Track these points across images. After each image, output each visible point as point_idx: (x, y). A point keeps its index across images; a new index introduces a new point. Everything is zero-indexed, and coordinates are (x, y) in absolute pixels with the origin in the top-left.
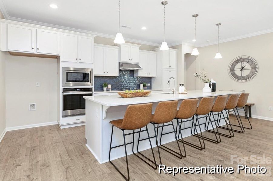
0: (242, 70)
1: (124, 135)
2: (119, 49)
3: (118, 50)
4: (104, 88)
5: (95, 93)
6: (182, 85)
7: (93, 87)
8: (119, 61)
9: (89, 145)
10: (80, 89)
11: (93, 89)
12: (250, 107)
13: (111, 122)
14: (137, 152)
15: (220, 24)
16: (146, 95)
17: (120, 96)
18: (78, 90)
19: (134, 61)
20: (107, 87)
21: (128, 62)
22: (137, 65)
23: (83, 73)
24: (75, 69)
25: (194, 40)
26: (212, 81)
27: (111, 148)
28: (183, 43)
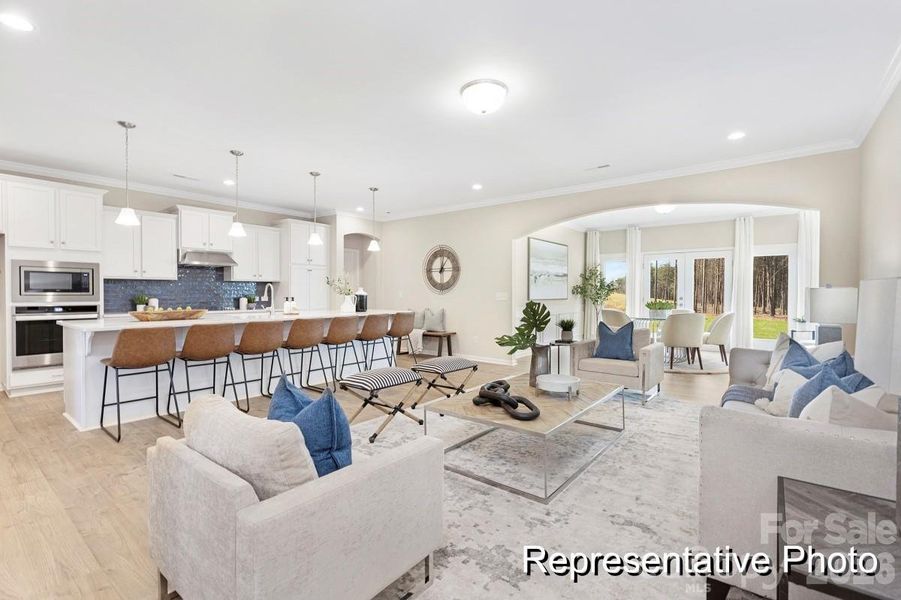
0: (442, 270)
1: (118, 376)
2: (177, 219)
3: (174, 221)
4: (138, 306)
5: (106, 316)
6: (290, 299)
7: (100, 304)
8: (178, 245)
9: (70, 413)
10: (63, 308)
11: (101, 309)
12: (449, 337)
13: (103, 361)
14: (166, 413)
15: (376, 189)
16: (195, 316)
17: (136, 320)
18: (57, 310)
19: (219, 247)
20: (147, 304)
21: (201, 250)
22: (225, 256)
23: (72, 273)
24: (61, 264)
25: (360, 209)
26: (361, 292)
27: (103, 406)
28: (338, 213)
